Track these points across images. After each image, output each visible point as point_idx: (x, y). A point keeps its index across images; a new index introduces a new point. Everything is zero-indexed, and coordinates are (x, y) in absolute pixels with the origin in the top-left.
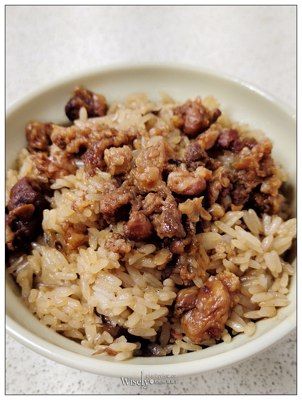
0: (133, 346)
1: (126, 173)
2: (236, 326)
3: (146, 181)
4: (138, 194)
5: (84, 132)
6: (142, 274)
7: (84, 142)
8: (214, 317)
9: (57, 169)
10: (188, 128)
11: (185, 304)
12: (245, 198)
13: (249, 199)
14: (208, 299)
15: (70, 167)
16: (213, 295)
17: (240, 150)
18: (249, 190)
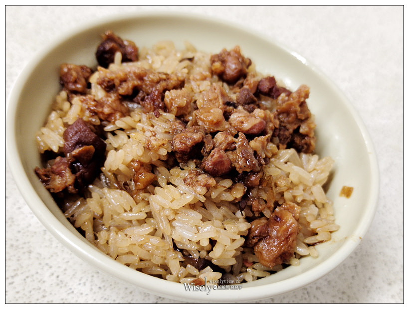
0: (219, 275)
1: (186, 115)
2: (301, 250)
3: (213, 121)
4: (207, 134)
5: (140, 74)
6: (219, 207)
7: (138, 84)
8: (287, 242)
9: (113, 111)
10: (229, 74)
11: (260, 232)
12: (288, 138)
13: (290, 140)
14: (281, 226)
15: (123, 110)
16: (285, 223)
17: (279, 95)
18: (291, 131)
